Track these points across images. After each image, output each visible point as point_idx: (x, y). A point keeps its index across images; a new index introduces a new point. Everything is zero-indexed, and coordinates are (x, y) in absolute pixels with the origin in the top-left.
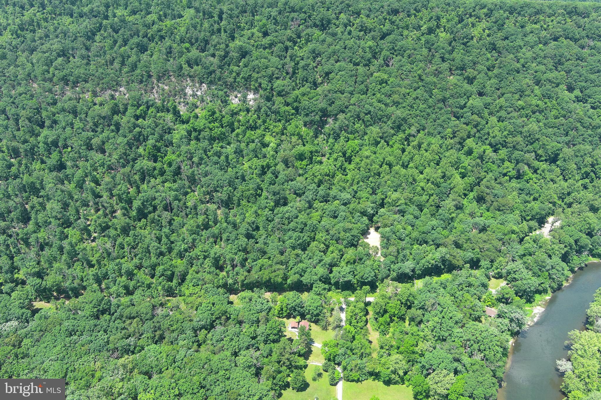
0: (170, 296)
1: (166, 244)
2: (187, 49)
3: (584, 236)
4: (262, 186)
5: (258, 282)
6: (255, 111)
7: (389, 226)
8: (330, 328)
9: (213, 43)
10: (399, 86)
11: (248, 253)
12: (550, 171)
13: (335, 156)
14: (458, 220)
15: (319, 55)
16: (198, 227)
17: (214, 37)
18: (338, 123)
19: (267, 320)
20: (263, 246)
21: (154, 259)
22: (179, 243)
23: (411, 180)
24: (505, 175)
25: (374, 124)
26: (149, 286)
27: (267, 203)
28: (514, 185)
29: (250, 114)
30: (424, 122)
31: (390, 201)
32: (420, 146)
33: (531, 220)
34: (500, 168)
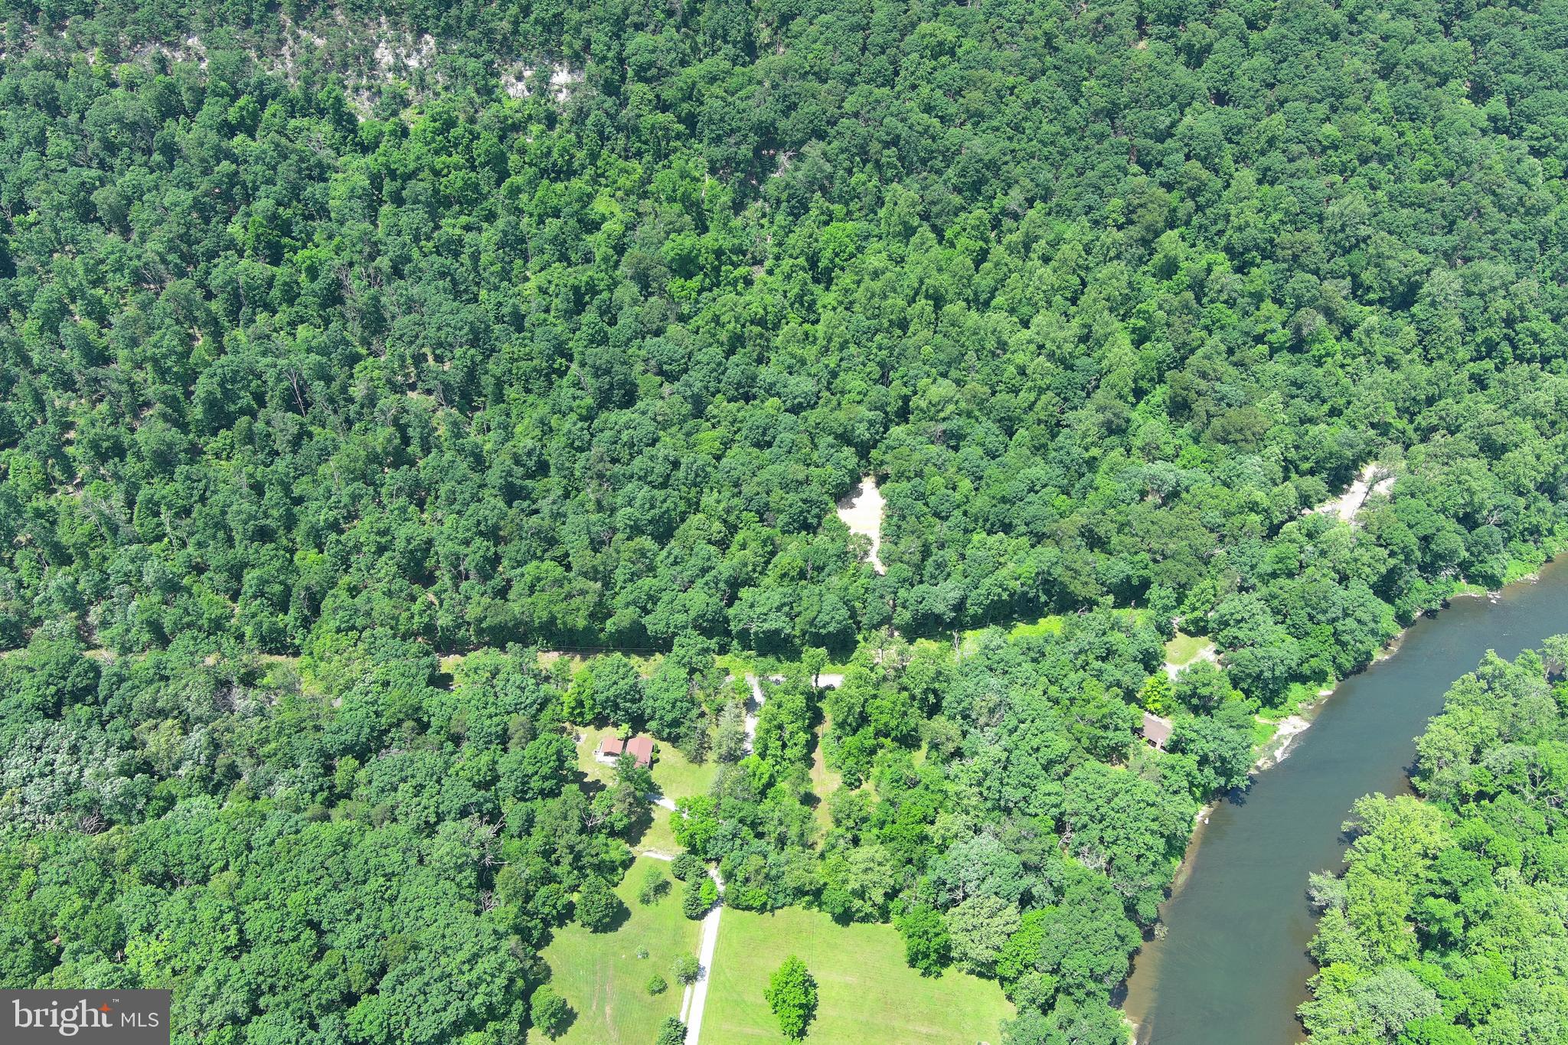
0: (280, 654)
1: (279, 506)
3: (1452, 525)
4: (571, 344)
5: (520, 623)
6: (573, 122)
7: (910, 479)
8: (712, 756)
10: (988, 65)
11: (501, 541)
12: (1389, 333)
13: (787, 263)
14: (1105, 467)
16: (372, 458)
18: (805, 167)
19: (532, 736)
20: (548, 523)
21: (238, 549)
23: (991, 344)
24: (1259, 339)
25: (907, 175)
26: (217, 626)
27: (574, 398)
28: (1280, 368)
29: (558, 129)
30: (1050, 176)
31: (923, 404)
32: (1027, 247)
33: (1312, 472)
34: (1249, 320)
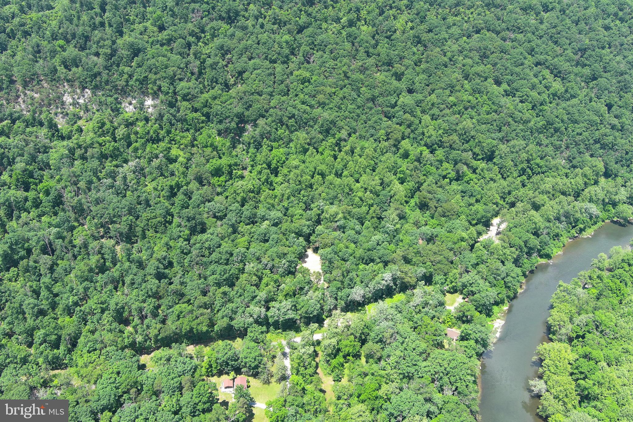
0: (58, 369)
1: (47, 299)
2: (62, 47)
3: (532, 237)
4: (172, 210)
5: (176, 334)
6: (156, 120)
7: (330, 246)
8: (273, 380)
9: (95, 39)
10: (324, 84)
11: (160, 298)
12: (489, 170)
13: (258, 168)
14: (403, 232)
15: (228, 51)
16: (91, 270)
17: (96, 32)
18: (258, 130)
19: (193, 384)
20: (179, 287)
21: (30, 322)
22: (66, 295)
23: (347, 190)
24: (444, 177)
25: (300, 129)
26: (25, 361)
27: (180, 232)
28: (455, 187)
29: (150, 123)
30: (355, 124)
31: (328, 216)
32: (353, 152)
33: (476, 224)
34: (440, 171)
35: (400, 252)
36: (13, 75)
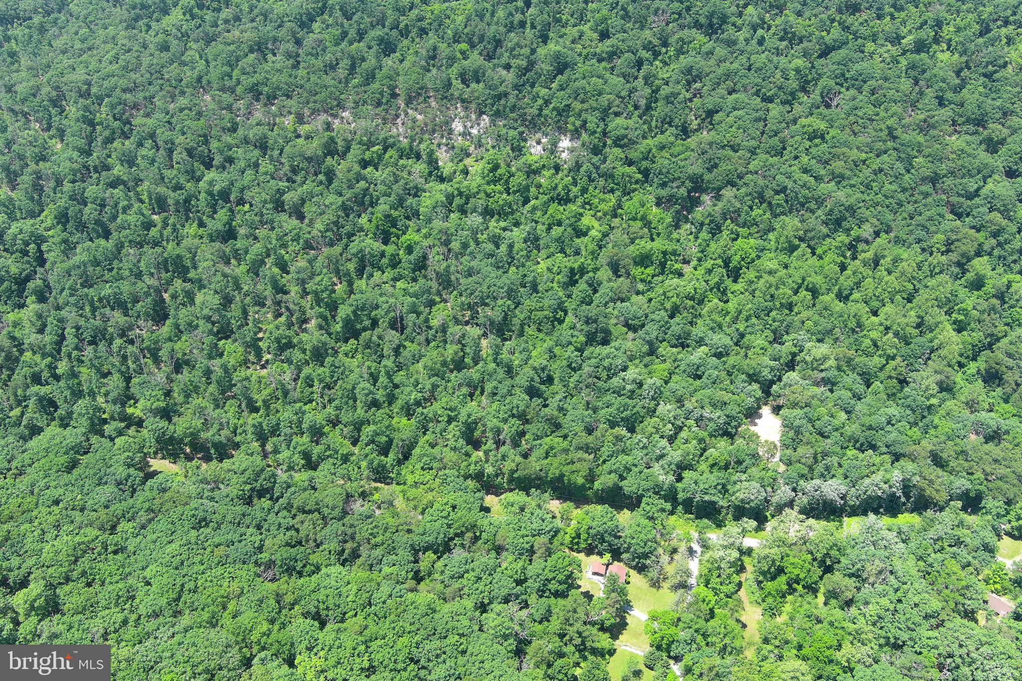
0: (380, 482)
1: (386, 388)
2: (463, 53)
4: (566, 304)
5: (539, 478)
6: (570, 170)
7: (802, 408)
8: (666, 585)
9: (509, 45)
10: (846, 144)
11: (527, 422)
13: (709, 264)
14: (942, 412)
15: (698, 78)
16: (444, 364)
17: (513, 34)
18: (720, 205)
19: (549, 553)
20: (556, 413)
21: (360, 412)
22: (408, 389)
23: (852, 324)
25: (790, 212)
26: (346, 459)
27: (572, 336)
29: (560, 174)
30: (890, 217)
31: (808, 358)
32: (876, 263)
35: (927, 445)
36: (396, 87)
